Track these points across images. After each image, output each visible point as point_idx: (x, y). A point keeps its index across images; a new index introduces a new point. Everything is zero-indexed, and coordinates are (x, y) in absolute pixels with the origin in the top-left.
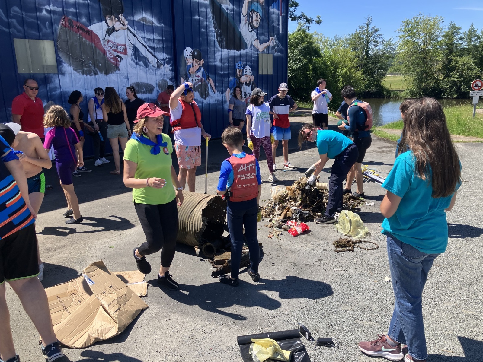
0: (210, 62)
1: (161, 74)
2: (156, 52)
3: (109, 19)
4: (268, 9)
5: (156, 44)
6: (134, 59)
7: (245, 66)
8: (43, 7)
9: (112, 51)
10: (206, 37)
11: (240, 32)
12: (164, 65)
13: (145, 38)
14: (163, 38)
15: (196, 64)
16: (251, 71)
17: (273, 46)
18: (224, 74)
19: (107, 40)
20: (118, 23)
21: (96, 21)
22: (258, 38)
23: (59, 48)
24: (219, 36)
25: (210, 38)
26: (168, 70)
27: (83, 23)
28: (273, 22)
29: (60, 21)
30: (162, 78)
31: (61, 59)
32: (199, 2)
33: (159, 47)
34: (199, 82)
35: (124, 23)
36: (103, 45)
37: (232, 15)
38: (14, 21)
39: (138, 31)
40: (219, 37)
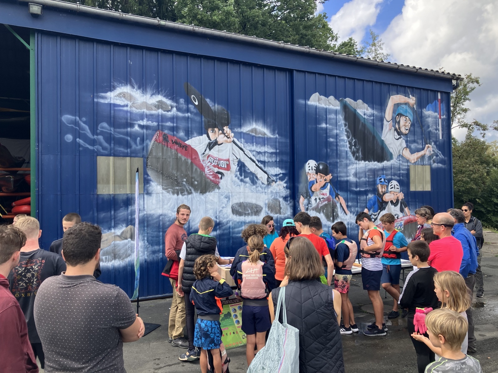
0: (340, 177)
1: (272, 192)
2: (266, 167)
3: (211, 131)
4: (422, 112)
5: (267, 157)
6: (239, 175)
7: (389, 181)
8: (136, 122)
9: (212, 167)
10: (335, 148)
11: (383, 140)
12: (277, 181)
13: (253, 151)
14: (276, 150)
15: (321, 180)
16: (399, 187)
17: (430, 156)
18: (360, 191)
19: (206, 155)
20: (223, 135)
21: (195, 135)
22: (407, 147)
23: (149, 165)
24: (353, 145)
25: (340, 149)
26: (281, 188)
27: (180, 138)
28: (428, 127)
29: (153, 136)
30: (273, 197)
31: (149, 178)
32: (326, 108)
33: (271, 161)
34: (324, 201)
35: (229, 135)
36: (201, 161)
37: (371, 121)
38: (101, 138)
39: (245, 144)
40: (353, 147)
